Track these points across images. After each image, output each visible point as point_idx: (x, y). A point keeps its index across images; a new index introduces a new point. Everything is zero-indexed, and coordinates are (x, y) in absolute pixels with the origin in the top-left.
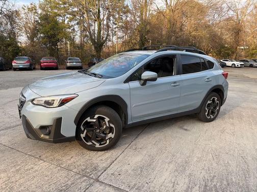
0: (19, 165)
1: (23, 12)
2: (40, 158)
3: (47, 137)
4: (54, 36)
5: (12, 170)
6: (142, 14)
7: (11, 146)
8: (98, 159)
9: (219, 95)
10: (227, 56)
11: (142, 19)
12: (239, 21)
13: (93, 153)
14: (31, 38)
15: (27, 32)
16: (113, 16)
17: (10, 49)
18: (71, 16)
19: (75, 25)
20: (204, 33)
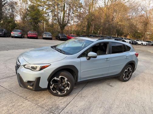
0: (14, 102)
1: (19, 2)
2: (26, 99)
3: (31, 87)
4: (36, 19)
5: (10, 105)
6: (90, 9)
7: (10, 90)
8: (59, 102)
9: (132, 66)
10: (139, 38)
11: (89, 12)
12: (148, 17)
13: (56, 98)
14: (23, 19)
15: (21, 14)
16: (72, 8)
17: (10, 24)
18: (48, 7)
19: (49, 12)
20: (126, 23)
